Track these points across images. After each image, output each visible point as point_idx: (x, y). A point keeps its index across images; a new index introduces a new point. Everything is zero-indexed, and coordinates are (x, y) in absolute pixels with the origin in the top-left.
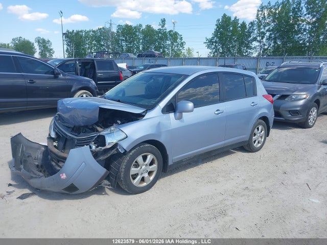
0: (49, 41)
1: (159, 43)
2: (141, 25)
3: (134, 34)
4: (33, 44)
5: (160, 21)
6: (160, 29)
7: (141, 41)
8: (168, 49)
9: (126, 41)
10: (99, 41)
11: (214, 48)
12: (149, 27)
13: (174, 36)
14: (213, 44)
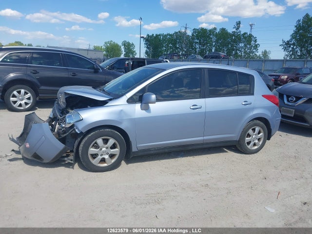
0: (133, 44)
1: (232, 46)
2: (215, 29)
3: (208, 37)
4: (120, 47)
5: (235, 24)
6: (234, 32)
7: (214, 44)
8: (240, 51)
9: (200, 43)
10: (174, 44)
11: (291, 51)
12: (223, 30)
13: (249, 39)
14: (290, 47)
